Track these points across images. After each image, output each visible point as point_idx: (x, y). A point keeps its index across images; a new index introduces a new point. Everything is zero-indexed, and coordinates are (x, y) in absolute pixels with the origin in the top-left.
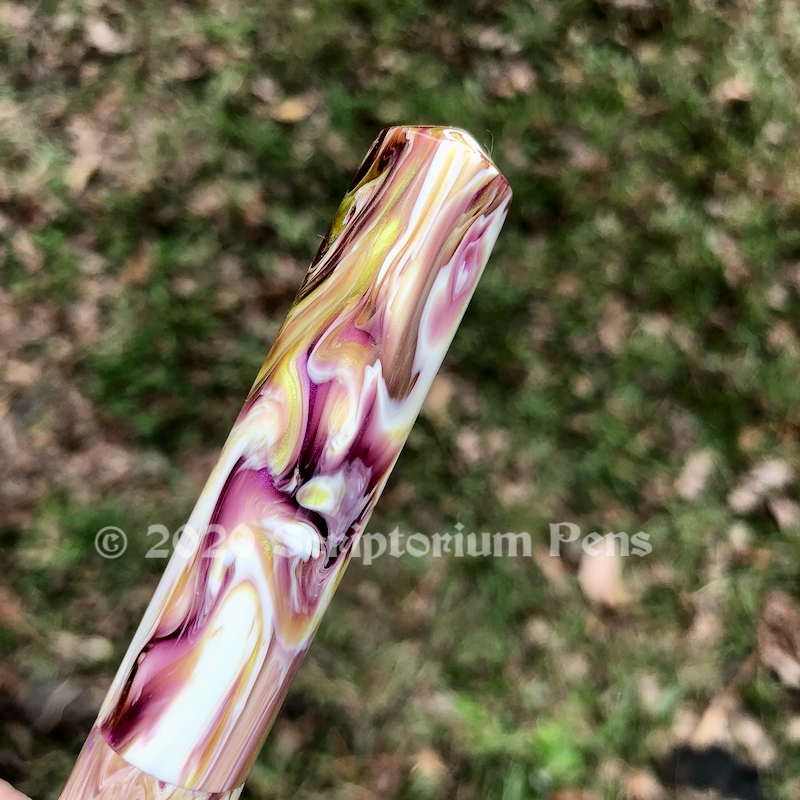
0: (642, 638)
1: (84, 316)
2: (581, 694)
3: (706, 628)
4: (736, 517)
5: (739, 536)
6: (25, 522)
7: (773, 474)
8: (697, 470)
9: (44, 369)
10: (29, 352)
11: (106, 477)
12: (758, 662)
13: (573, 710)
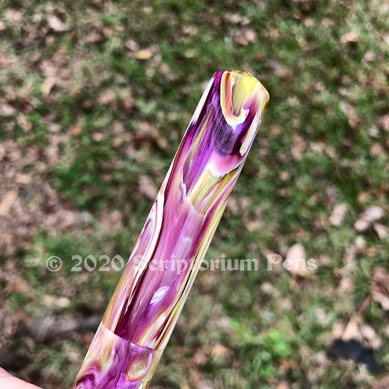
0: (317, 290)
1: (52, 151)
2: (289, 317)
3: (346, 285)
4: (359, 233)
5: (360, 242)
6: (27, 246)
7: (375, 213)
8: (339, 212)
9: (34, 176)
10: (26, 169)
11: (64, 225)
12: (371, 300)
13: (285, 324)
